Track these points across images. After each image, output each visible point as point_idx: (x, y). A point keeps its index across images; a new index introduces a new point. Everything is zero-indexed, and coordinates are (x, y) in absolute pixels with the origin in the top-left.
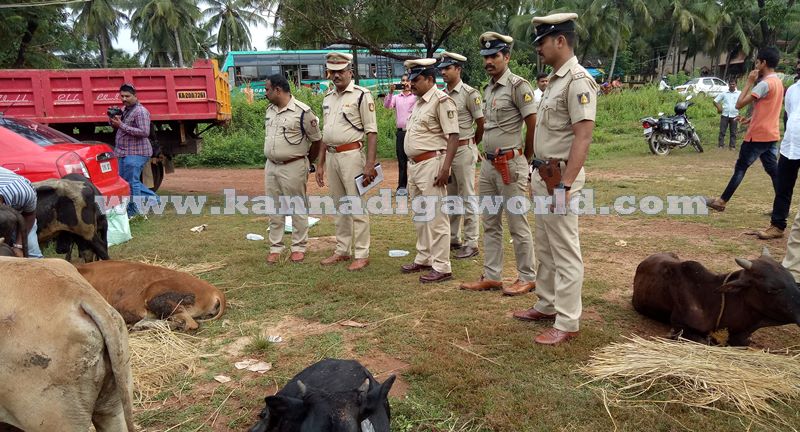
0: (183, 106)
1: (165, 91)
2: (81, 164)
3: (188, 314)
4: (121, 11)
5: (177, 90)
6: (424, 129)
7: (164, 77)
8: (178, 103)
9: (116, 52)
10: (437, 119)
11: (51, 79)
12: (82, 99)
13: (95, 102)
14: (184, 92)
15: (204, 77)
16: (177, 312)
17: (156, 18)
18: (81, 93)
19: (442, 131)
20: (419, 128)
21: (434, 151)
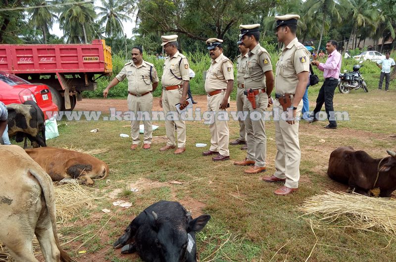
0: (86, 65)
1: (77, 56)
2: (32, 96)
3: (88, 176)
4: (54, 13)
5: (83, 56)
6: (215, 77)
7: (76, 49)
8: (84, 63)
9: (52, 36)
10: (222, 72)
11: (16, 50)
12: (33, 60)
13: (40, 62)
14: (87, 57)
15: (98, 49)
16: (82, 175)
17: (73, 17)
18: (32, 57)
19: (224, 79)
20: (212, 77)
21: (221, 90)
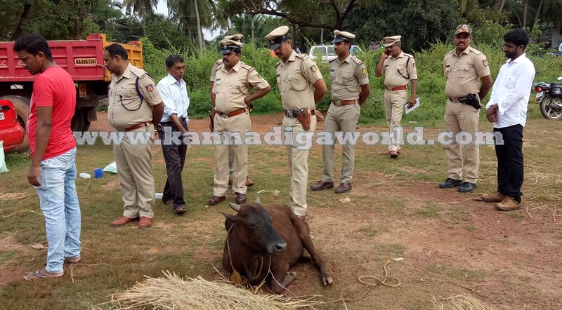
0: (79, 70)
1: (66, 58)
5: (75, 58)
7: (65, 48)
8: (75, 68)
12: (7, 64)
13: (17, 67)
14: (81, 59)
15: (95, 47)
18: (7, 59)
20: (234, 91)
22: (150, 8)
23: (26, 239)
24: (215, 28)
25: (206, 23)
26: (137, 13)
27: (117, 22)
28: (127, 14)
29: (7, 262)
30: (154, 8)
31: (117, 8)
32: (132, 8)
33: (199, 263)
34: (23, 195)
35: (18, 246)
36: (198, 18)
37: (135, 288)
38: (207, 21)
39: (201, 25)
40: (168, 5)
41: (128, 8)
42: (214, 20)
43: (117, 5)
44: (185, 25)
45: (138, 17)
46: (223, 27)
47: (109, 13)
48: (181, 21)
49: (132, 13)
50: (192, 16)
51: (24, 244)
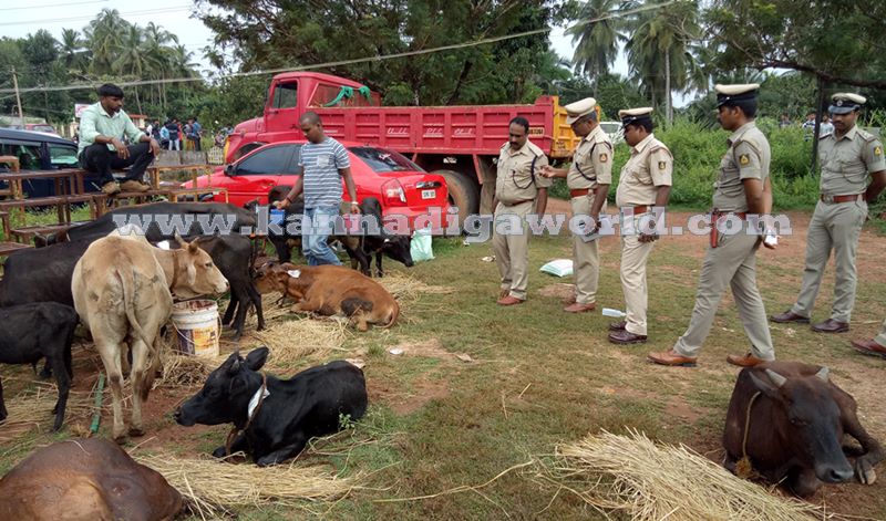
2: (400, 190)
6: (635, 180)
7: (509, 114)
10: (648, 170)
11: (424, 115)
12: (443, 132)
13: (453, 136)
15: (544, 113)
17: (648, 40)
18: (442, 127)
19: (652, 183)
20: (630, 179)
21: (645, 206)
22: (605, 66)
23: (452, 346)
24: (688, 91)
25: (678, 85)
26: (587, 73)
27: (563, 84)
28: (575, 74)
29: (430, 371)
30: (610, 66)
31: (565, 67)
32: (583, 67)
33: (675, 423)
34: (449, 289)
35: (442, 353)
36: (668, 78)
37: (586, 442)
38: (679, 82)
39: (671, 87)
40: (629, 61)
41: (578, 68)
42: (689, 80)
43: (564, 64)
44: (649, 88)
45: (588, 78)
46: (701, 90)
47: (555, 73)
48: (644, 82)
49: (582, 73)
50: (660, 74)
51: (449, 351)
